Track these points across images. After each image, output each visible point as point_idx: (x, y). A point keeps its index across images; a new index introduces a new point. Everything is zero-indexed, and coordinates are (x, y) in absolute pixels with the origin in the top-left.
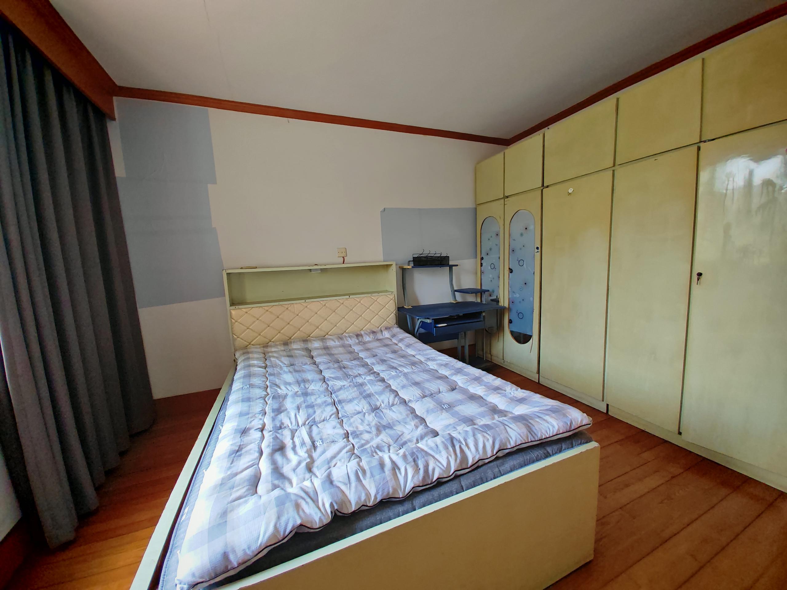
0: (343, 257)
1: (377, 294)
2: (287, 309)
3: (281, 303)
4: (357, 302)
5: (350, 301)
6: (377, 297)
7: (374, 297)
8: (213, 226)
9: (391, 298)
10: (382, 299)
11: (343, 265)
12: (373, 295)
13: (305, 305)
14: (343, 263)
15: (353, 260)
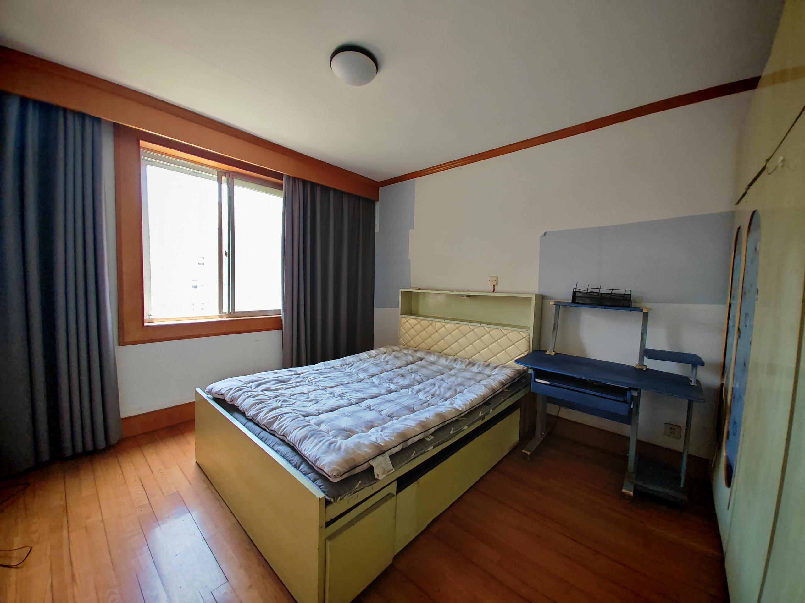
0: (494, 286)
1: (509, 328)
2: (431, 324)
3: (429, 319)
4: (486, 332)
5: (479, 330)
6: (508, 331)
7: (505, 330)
8: (409, 258)
9: (524, 336)
10: (513, 335)
11: (493, 293)
12: (505, 328)
13: (444, 324)
14: (494, 292)
15: (503, 288)
